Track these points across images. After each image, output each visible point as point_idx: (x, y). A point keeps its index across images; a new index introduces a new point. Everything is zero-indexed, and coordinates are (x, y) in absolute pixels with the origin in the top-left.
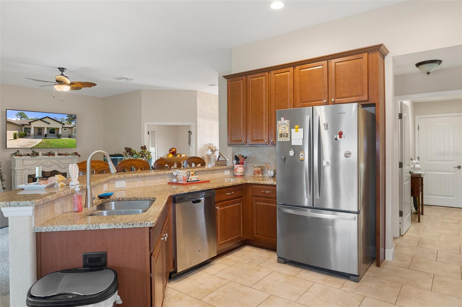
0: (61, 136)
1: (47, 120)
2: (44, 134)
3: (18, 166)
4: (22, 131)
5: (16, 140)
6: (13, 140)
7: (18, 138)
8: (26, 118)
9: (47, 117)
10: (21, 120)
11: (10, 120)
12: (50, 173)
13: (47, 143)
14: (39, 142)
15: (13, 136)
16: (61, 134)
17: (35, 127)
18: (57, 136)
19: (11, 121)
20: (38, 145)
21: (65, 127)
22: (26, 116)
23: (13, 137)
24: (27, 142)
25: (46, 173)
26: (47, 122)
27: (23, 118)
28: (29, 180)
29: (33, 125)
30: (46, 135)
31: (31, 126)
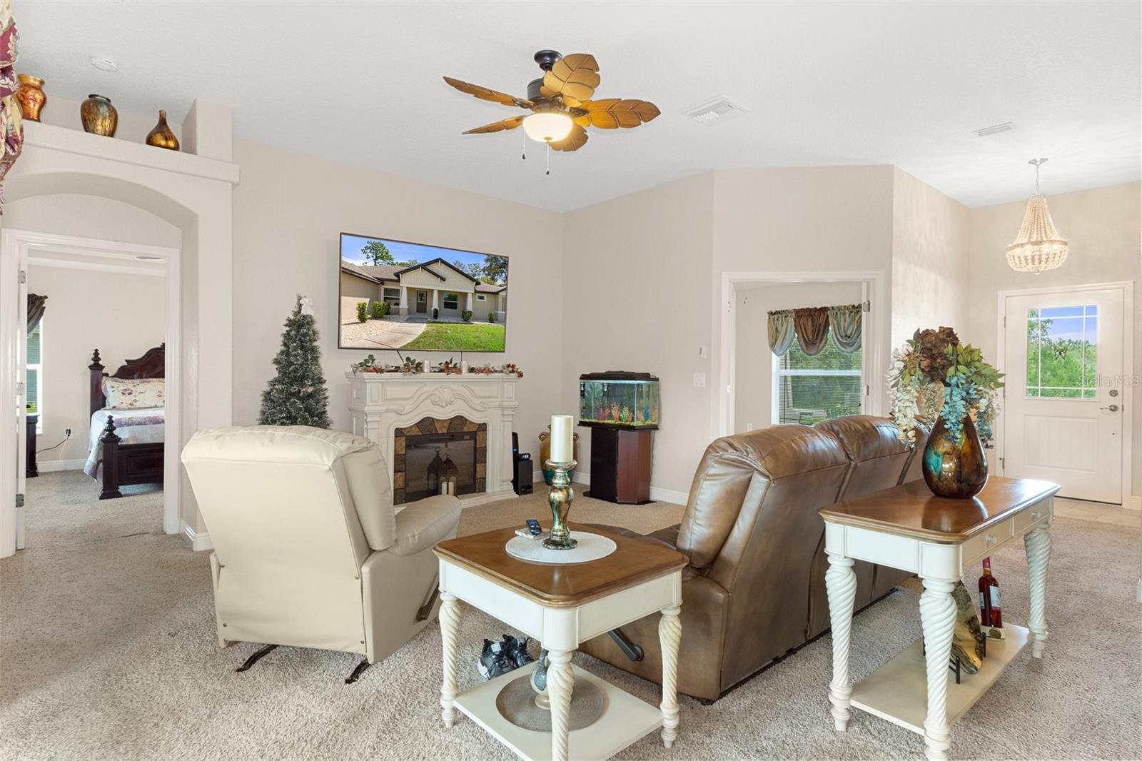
0: (472, 317)
2: (433, 309)
3: (372, 401)
4: (378, 299)
5: (364, 324)
6: (357, 326)
7: (369, 318)
8: (388, 261)
9: (440, 259)
10: (375, 264)
11: (349, 264)
12: (446, 424)
13: (440, 336)
14: (420, 333)
15: (358, 312)
16: (471, 310)
17: (411, 288)
18: (463, 317)
19: (350, 269)
20: (416, 342)
21: (481, 290)
22: (387, 253)
23: (357, 315)
24: (391, 331)
25: (436, 424)
26: (440, 275)
27: (380, 260)
28: (398, 444)
29: (408, 281)
30: (436, 314)
31: (401, 285)
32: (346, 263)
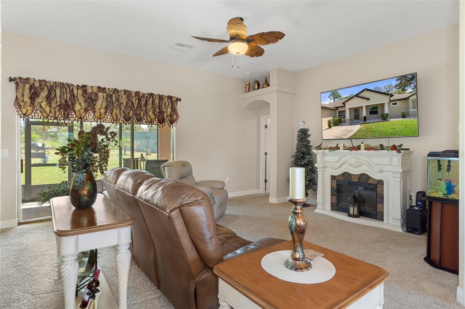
0: (389, 117)
1: (366, 94)
2: (363, 117)
4: (336, 117)
5: (330, 129)
6: (328, 130)
7: (332, 126)
8: (339, 98)
9: (366, 89)
10: (334, 101)
11: (324, 104)
13: (368, 130)
14: (356, 130)
15: (328, 124)
16: (388, 113)
17: (351, 108)
18: (382, 117)
19: (324, 106)
20: (355, 134)
21: (394, 99)
22: (339, 95)
23: (328, 125)
24: (342, 131)
26: (366, 97)
27: (336, 99)
29: (349, 105)
30: (365, 119)
31: (346, 108)
32: (323, 104)
